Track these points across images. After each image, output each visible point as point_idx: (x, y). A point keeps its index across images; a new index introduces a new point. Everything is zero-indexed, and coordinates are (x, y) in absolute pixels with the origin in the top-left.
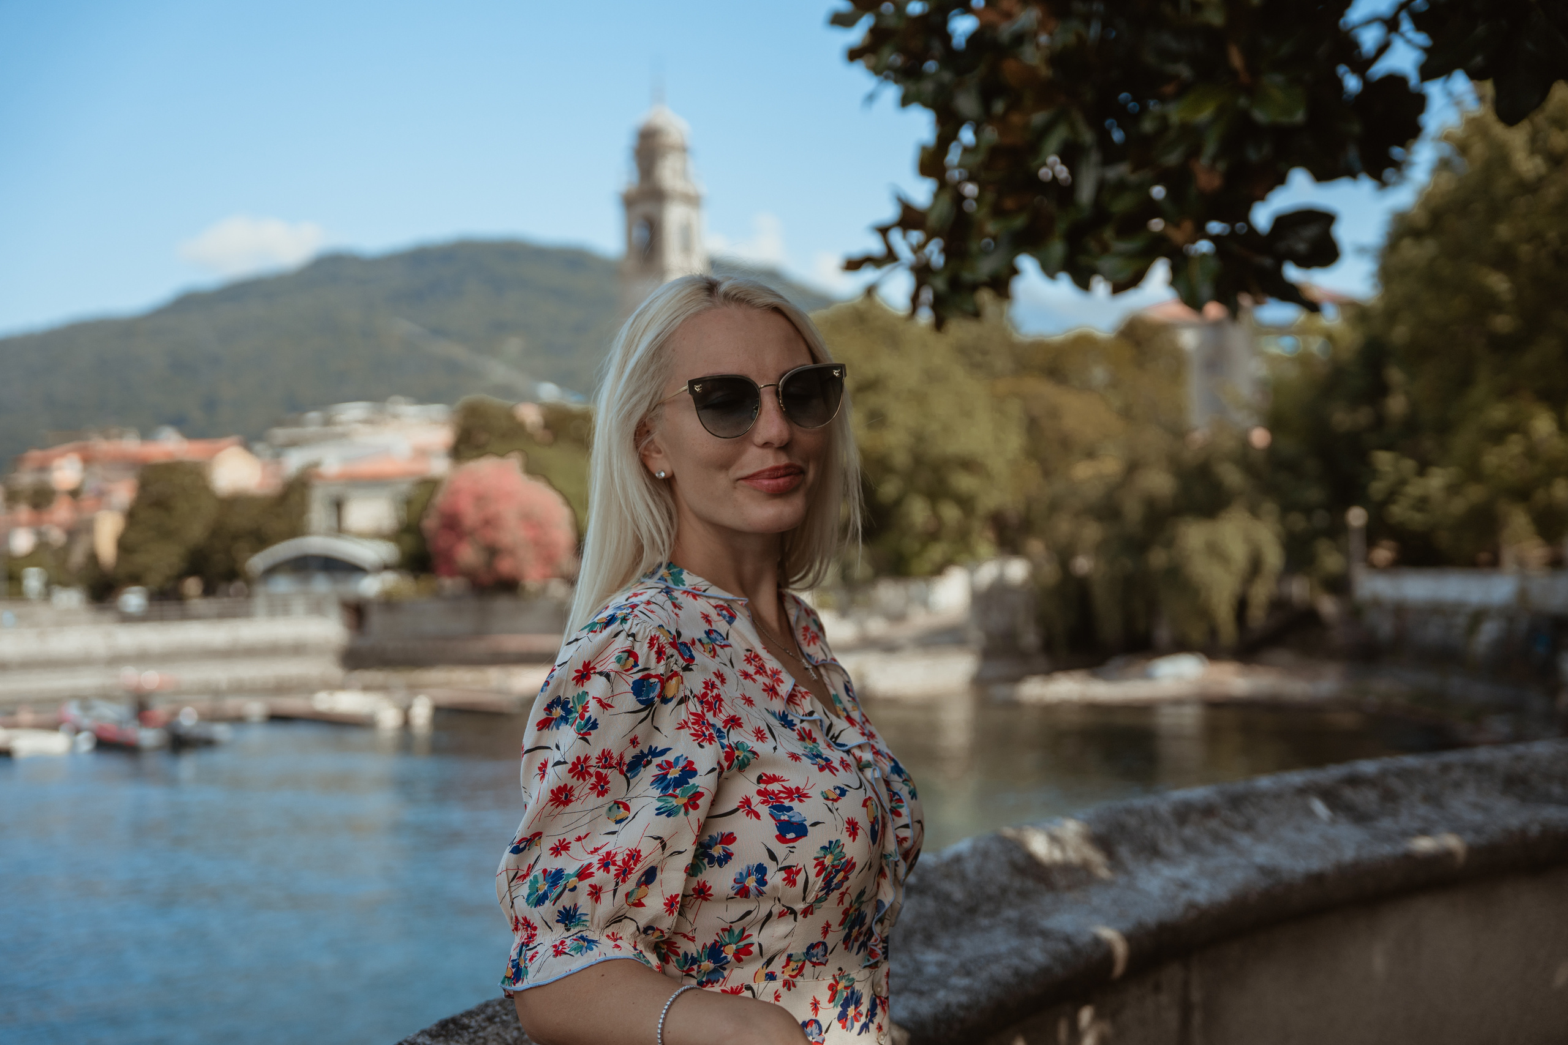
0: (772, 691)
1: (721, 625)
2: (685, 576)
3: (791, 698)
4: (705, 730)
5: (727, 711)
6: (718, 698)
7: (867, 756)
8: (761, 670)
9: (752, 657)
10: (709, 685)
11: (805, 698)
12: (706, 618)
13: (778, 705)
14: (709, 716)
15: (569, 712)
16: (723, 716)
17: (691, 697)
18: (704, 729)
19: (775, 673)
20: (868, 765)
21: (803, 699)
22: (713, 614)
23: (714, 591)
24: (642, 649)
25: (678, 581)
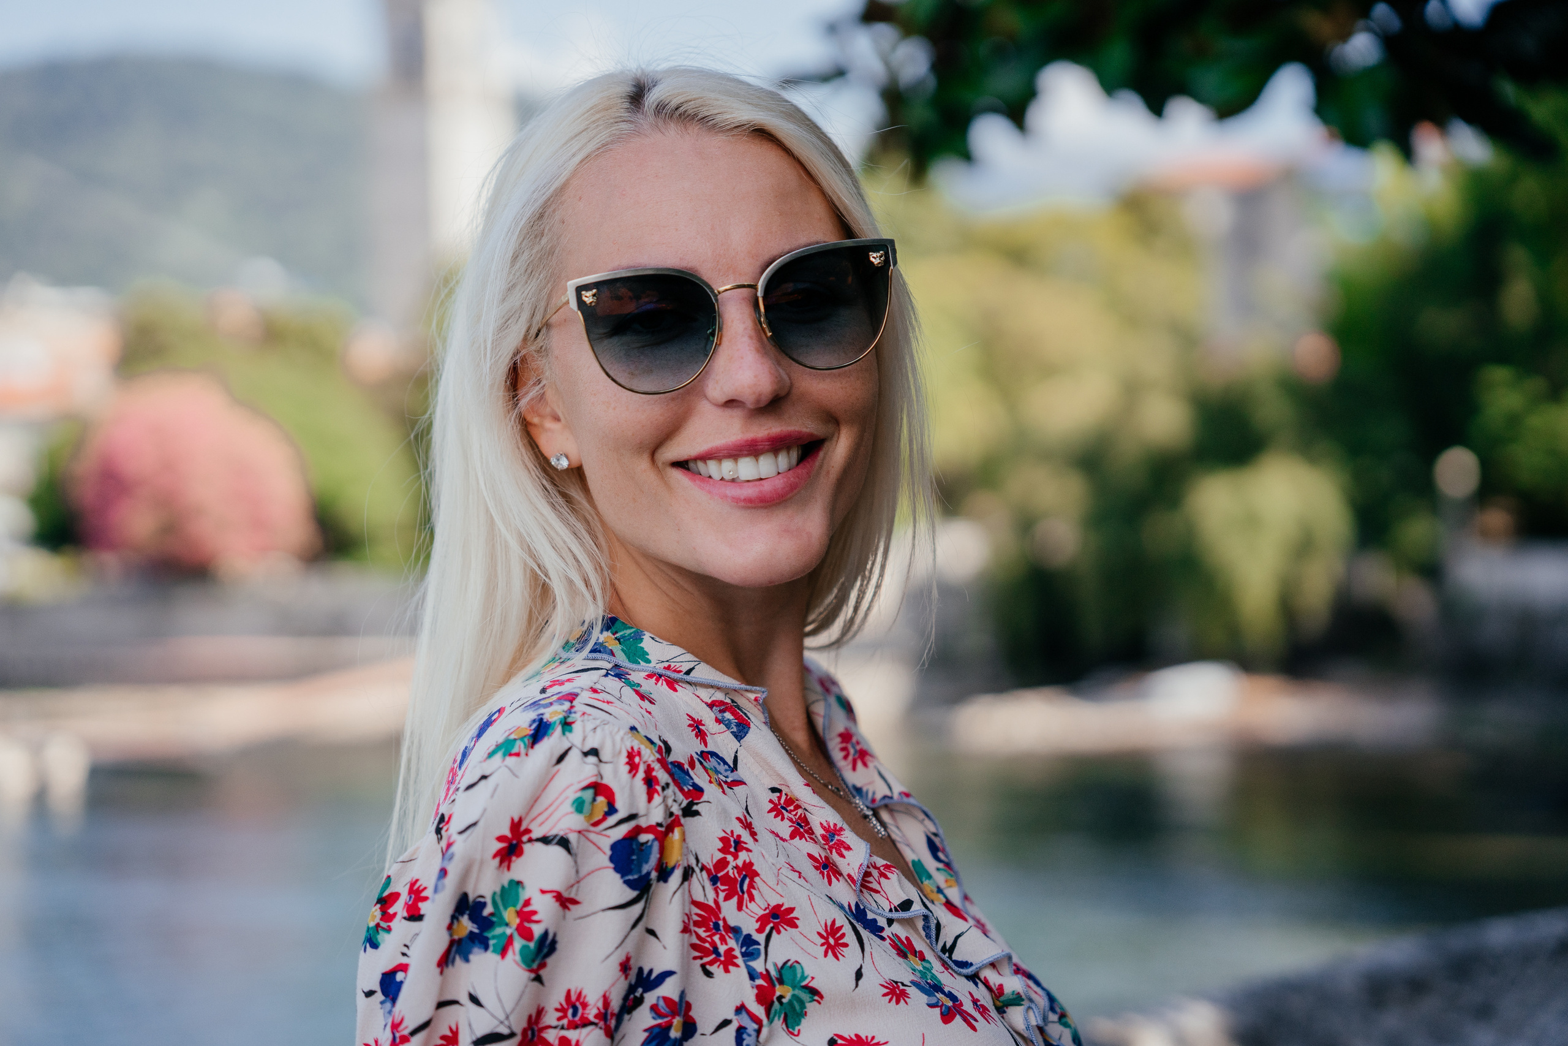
0: (827, 868)
1: (722, 742)
2: (647, 643)
3: (864, 883)
4: (718, 942)
5: (766, 895)
6: (749, 871)
7: (1013, 984)
8: (802, 828)
9: (783, 804)
10: (731, 845)
11: (887, 877)
12: (697, 726)
13: (845, 893)
14: (729, 911)
15: (486, 924)
16: (757, 908)
17: (697, 870)
18: (716, 938)
19: (832, 832)
20: (1017, 1000)
21: (882, 880)
22: (708, 717)
23: (704, 672)
24: (616, 776)
25: (637, 655)
